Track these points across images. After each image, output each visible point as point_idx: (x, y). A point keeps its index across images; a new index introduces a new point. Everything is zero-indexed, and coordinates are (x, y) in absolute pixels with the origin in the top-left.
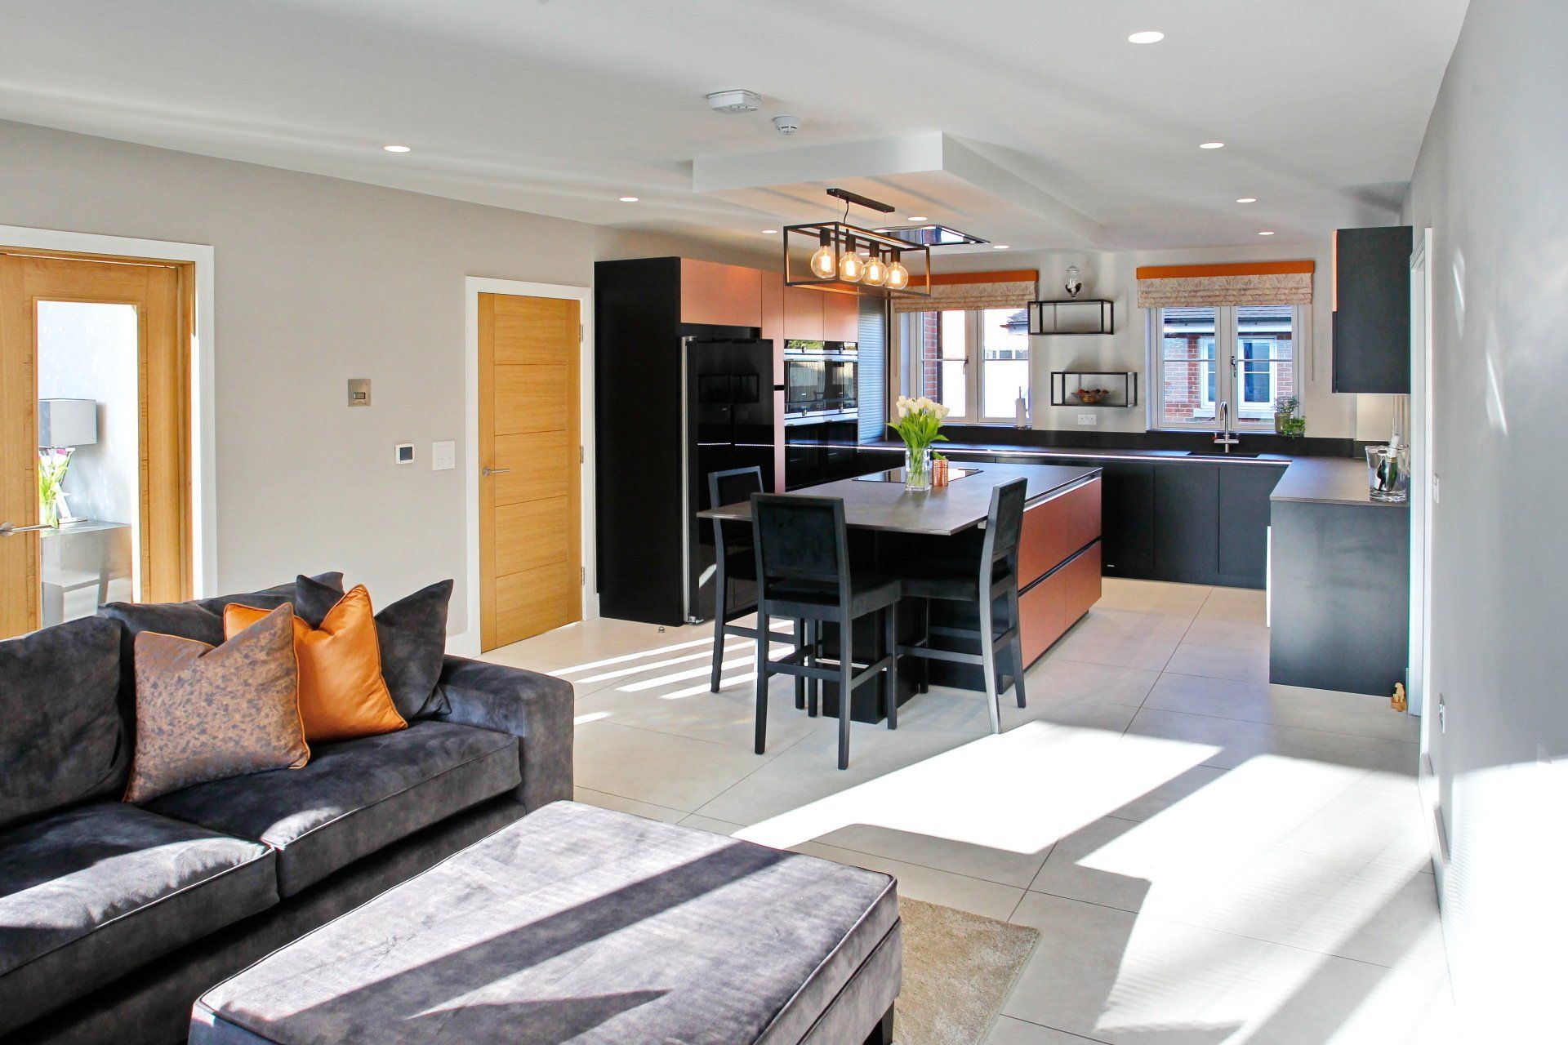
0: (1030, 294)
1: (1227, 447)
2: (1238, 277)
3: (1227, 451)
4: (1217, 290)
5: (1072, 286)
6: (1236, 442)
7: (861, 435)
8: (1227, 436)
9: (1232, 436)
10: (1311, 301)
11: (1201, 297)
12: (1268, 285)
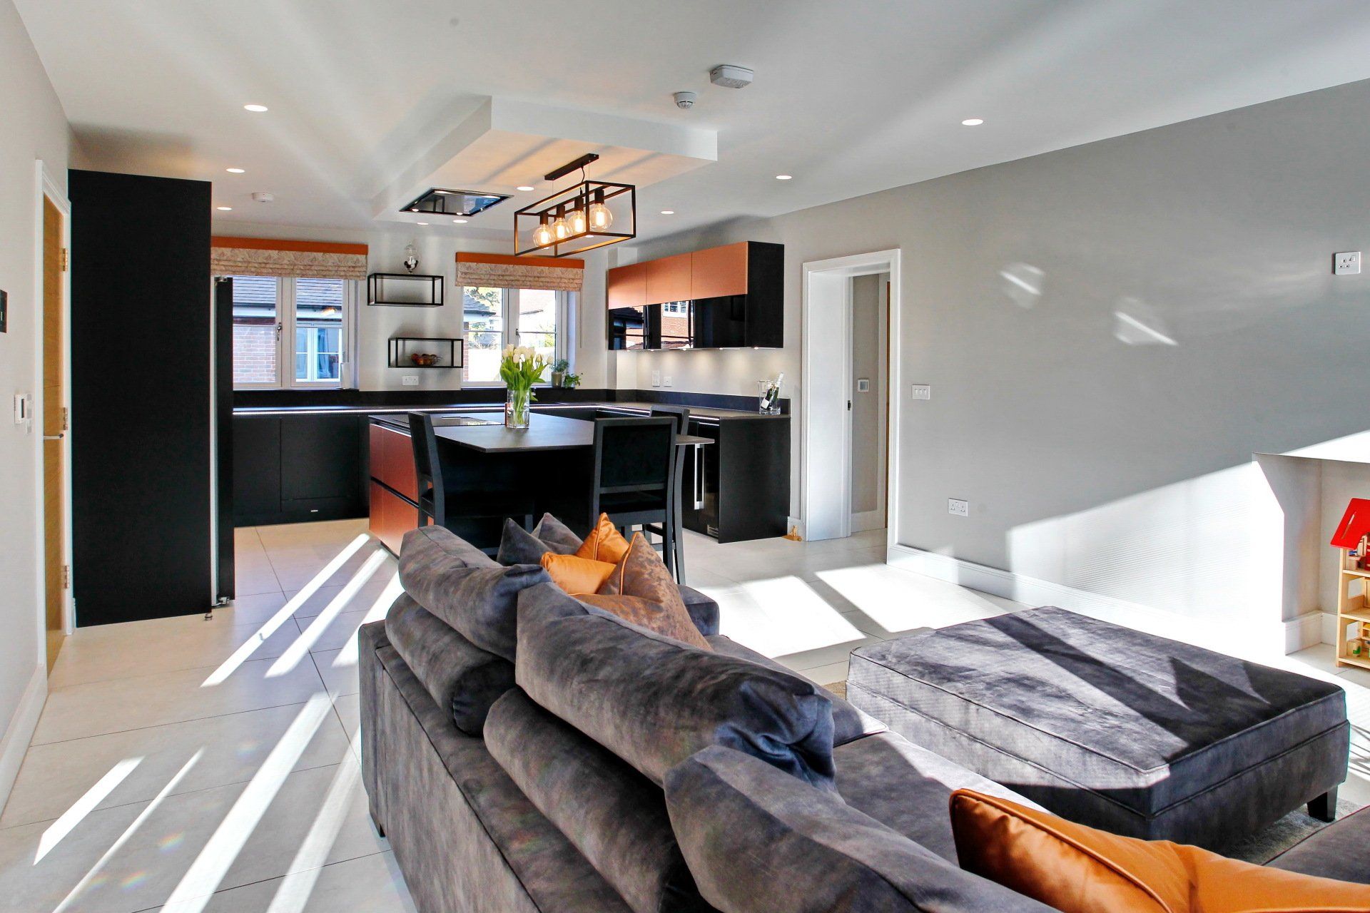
0: (362, 267)
2: (534, 267)
4: (519, 276)
5: (411, 263)
10: (580, 290)
11: (507, 281)
12: (555, 276)
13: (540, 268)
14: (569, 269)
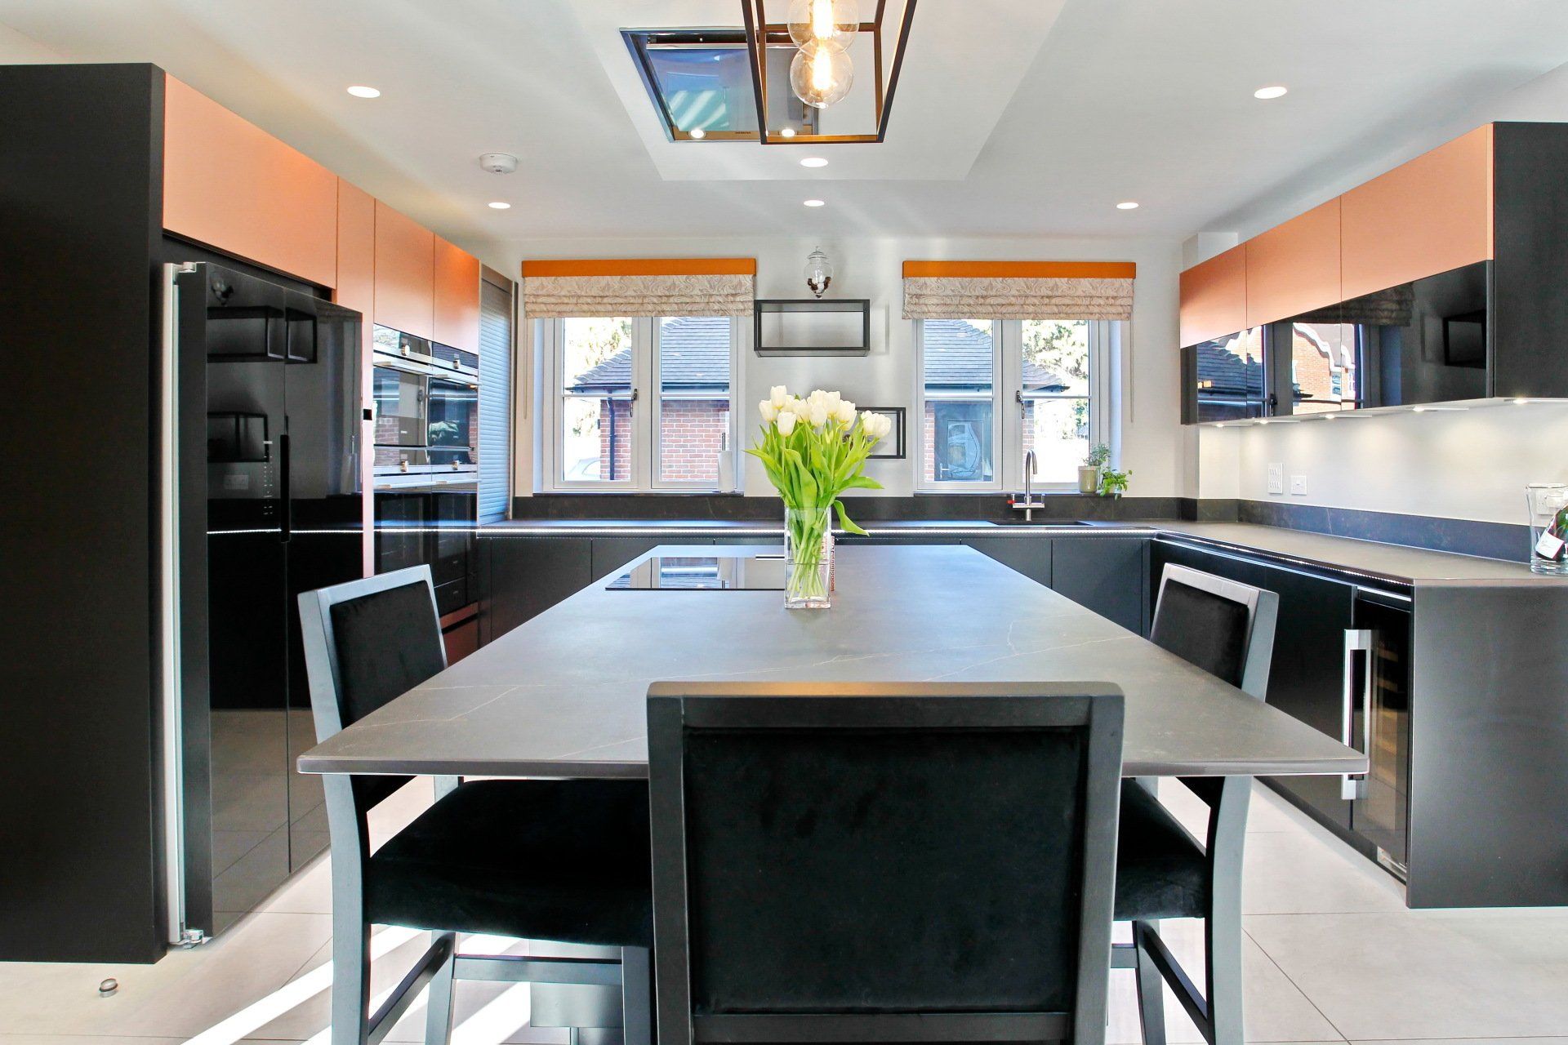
0: (746, 294)
1: (1028, 512)
2: (1040, 279)
3: (1028, 518)
4: (1013, 296)
5: (819, 280)
6: (1041, 505)
7: (480, 510)
8: (1028, 499)
9: (1035, 498)
10: (1129, 316)
11: (991, 305)
12: (1080, 293)
13: (1051, 281)
14: (1108, 280)
